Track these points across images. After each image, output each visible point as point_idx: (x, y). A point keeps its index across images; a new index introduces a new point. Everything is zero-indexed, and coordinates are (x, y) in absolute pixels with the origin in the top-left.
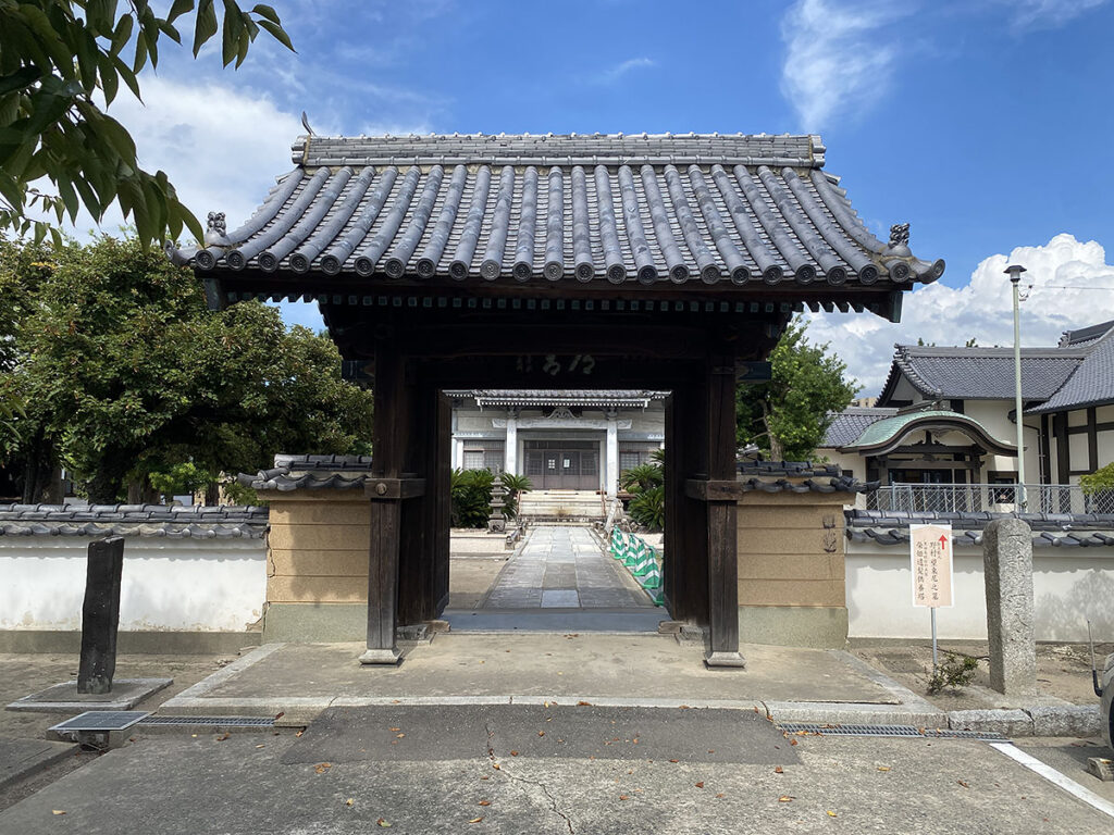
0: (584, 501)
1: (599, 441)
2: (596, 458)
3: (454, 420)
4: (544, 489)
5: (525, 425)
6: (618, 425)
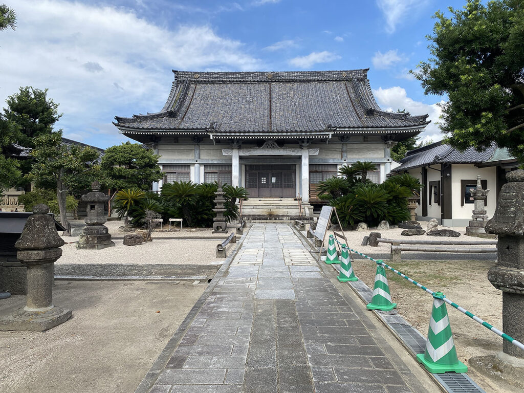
0: (286, 205)
1: (295, 165)
2: (293, 176)
3: (198, 151)
4: (259, 197)
5: (245, 153)
6: (309, 152)
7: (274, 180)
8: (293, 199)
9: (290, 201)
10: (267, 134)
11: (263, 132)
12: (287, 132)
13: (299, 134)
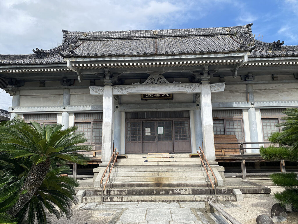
0: (179, 164)
1: (189, 111)
2: (186, 125)
3: (67, 97)
4: (143, 153)
5: (122, 91)
6: (211, 88)
7: (160, 131)
8: (188, 155)
9: (184, 159)
10: (151, 58)
11: (145, 55)
12: (181, 54)
13: (198, 56)
